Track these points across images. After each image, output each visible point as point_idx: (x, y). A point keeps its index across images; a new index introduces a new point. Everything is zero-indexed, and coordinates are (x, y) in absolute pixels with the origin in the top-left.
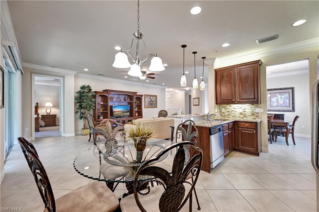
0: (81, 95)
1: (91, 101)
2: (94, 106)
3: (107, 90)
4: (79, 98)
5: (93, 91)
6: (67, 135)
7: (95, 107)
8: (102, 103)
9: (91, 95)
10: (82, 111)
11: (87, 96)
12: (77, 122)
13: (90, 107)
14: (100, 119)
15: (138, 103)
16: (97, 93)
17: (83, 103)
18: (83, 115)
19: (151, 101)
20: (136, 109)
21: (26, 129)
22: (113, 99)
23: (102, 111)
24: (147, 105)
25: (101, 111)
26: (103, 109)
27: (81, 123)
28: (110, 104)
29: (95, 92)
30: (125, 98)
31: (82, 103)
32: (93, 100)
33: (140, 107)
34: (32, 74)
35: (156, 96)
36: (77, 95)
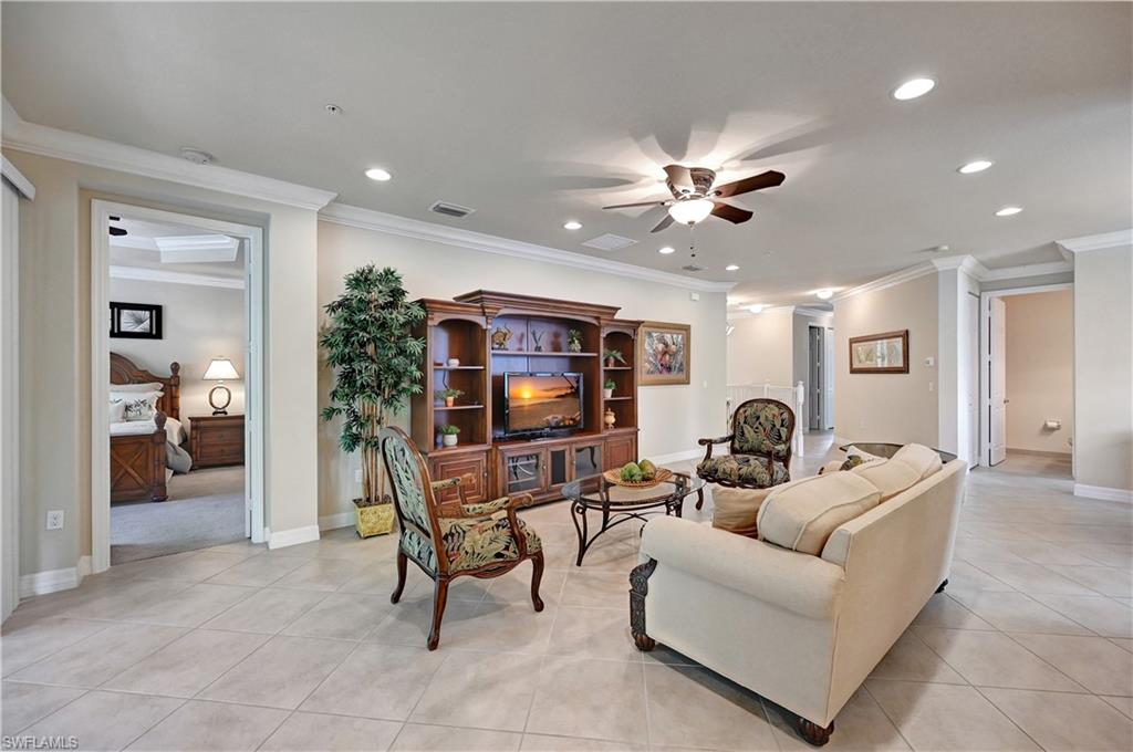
0: (352, 322)
1: (402, 352)
2: (414, 381)
3: (480, 292)
4: (339, 338)
5: (409, 299)
6: (278, 540)
7: (423, 382)
8: (455, 363)
9: (402, 320)
10: (359, 404)
11: (383, 325)
12: (333, 463)
13: (396, 385)
14: (445, 446)
15: (617, 363)
16: (434, 310)
17: (363, 365)
18: (362, 425)
19: (665, 353)
20: (608, 394)
21: (50, 513)
22: (507, 344)
23: (455, 404)
24: (649, 372)
25: (451, 406)
26: (458, 392)
27: (353, 470)
28: (494, 366)
29: (422, 303)
30: (556, 335)
31: (356, 366)
32: (414, 346)
33: (624, 381)
34: (93, 200)
35: (686, 329)
36: (331, 321)
